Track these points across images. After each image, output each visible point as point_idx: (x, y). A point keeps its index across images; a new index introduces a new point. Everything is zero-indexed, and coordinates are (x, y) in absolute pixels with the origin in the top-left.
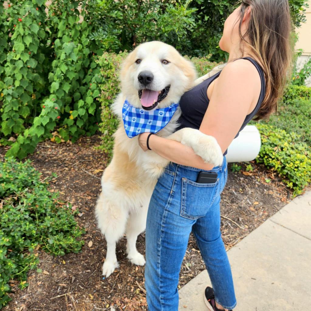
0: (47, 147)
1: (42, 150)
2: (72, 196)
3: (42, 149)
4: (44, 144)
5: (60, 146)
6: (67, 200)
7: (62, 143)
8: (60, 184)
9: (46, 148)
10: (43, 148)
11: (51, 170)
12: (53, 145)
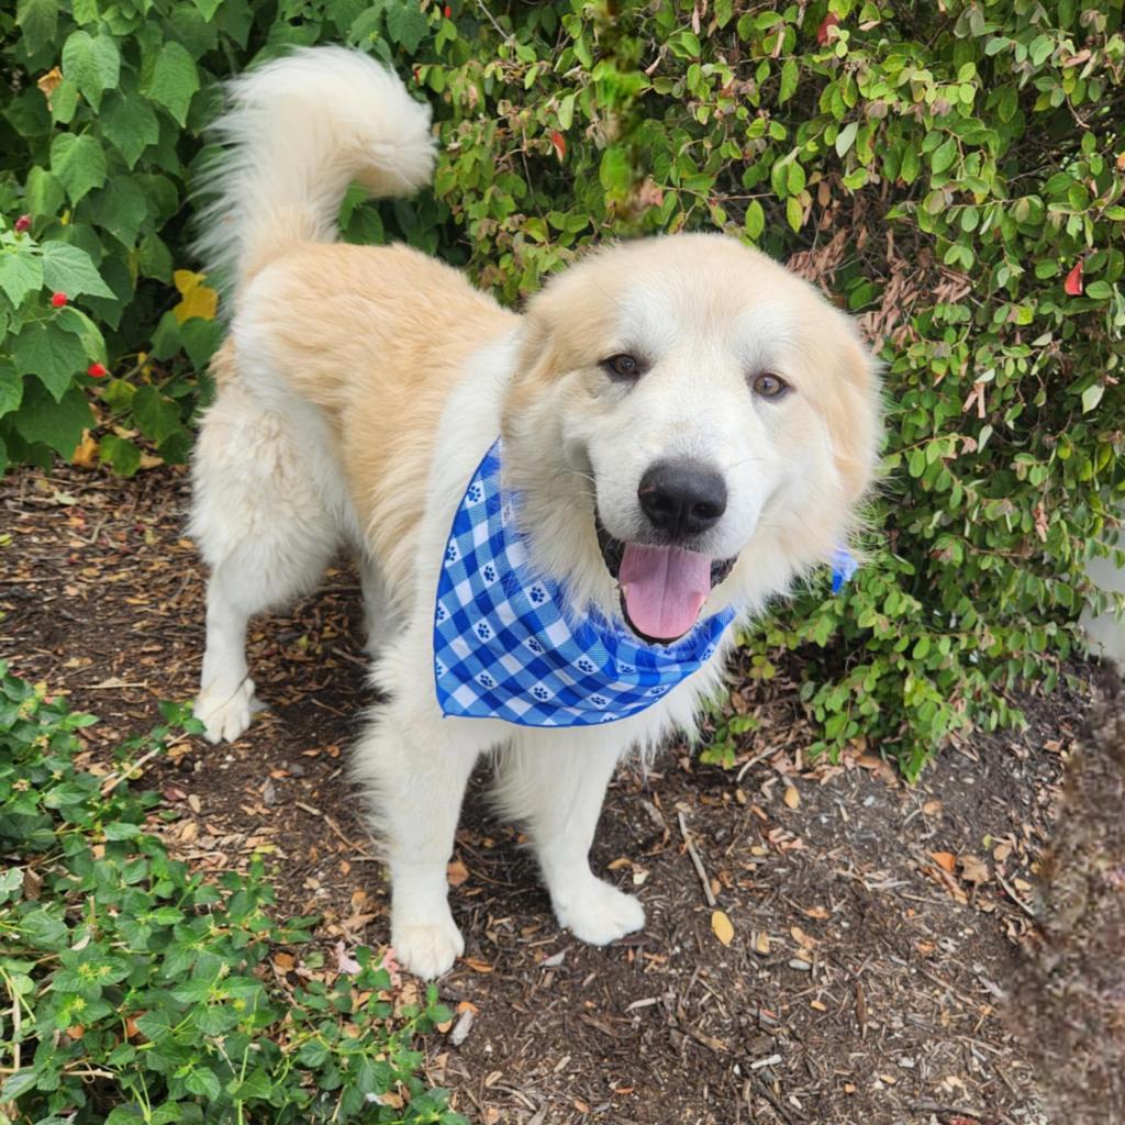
0: (52, 501)
1: (25, 524)
2: (335, 863)
3: (25, 515)
4: (31, 482)
5: (140, 496)
6: (313, 902)
7: (142, 473)
8: (227, 775)
9: (50, 508)
10: (29, 506)
11: (127, 663)
12: (91, 491)
